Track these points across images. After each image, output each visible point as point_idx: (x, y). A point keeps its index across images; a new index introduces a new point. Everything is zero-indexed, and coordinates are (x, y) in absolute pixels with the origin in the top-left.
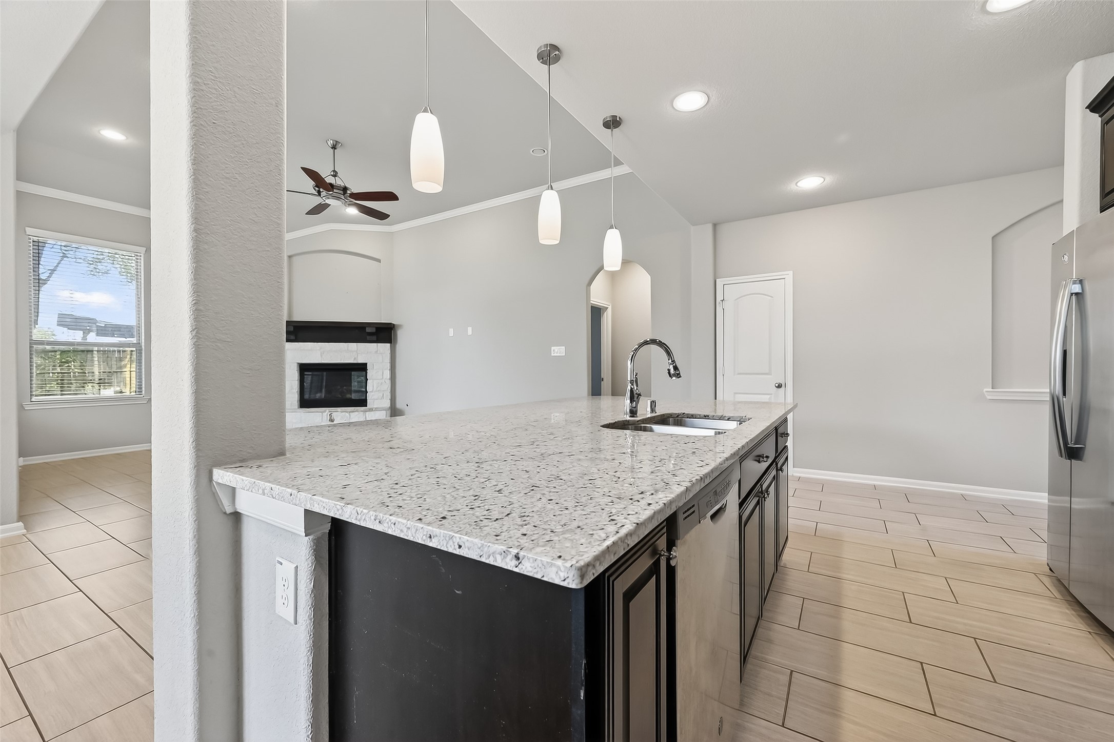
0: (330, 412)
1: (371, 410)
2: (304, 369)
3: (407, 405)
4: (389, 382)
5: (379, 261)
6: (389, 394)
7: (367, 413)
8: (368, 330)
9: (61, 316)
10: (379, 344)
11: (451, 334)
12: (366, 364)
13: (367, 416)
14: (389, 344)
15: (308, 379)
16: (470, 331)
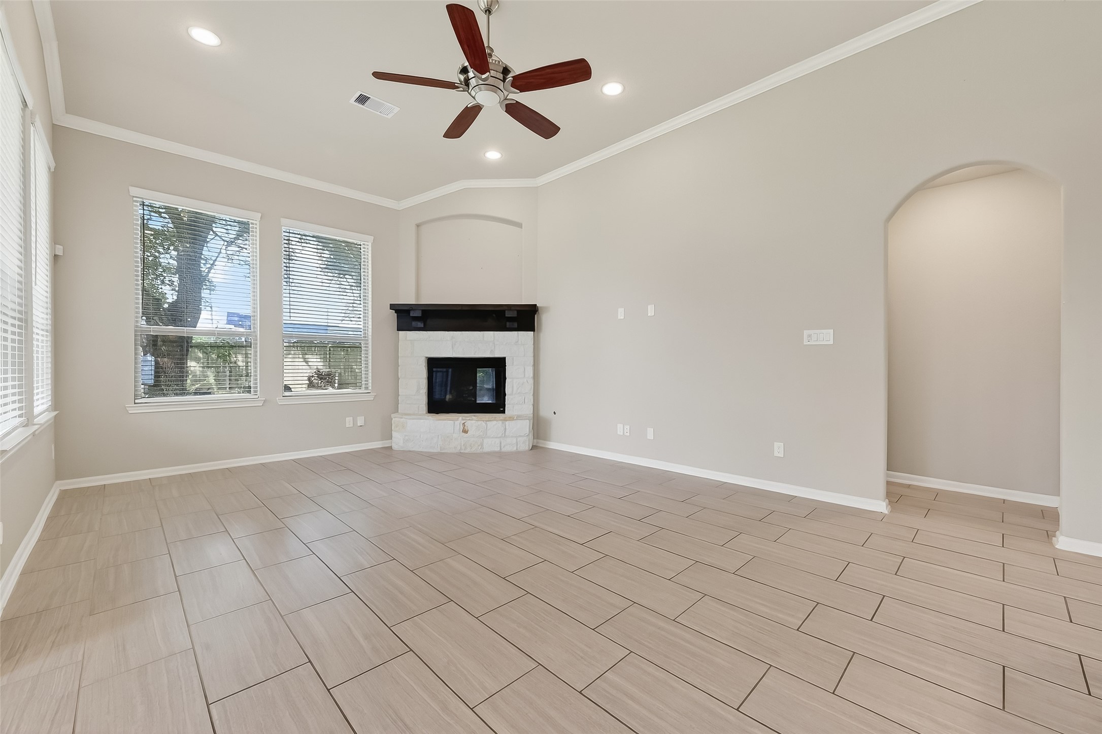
0: (463, 420)
1: (511, 418)
2: (434, 364)
3: (555, 413)
4: (531, 381)
5: (519, 225)
6: (532, 398)
7: (507, 423)
8: (508, 314)
9: (230, 315)
10: (519, 332)
11: (621, 316)
12: (504, 359)
13: (507, 426)
14: (532, 332)
15: (438, 377)
16: (651, 311)
